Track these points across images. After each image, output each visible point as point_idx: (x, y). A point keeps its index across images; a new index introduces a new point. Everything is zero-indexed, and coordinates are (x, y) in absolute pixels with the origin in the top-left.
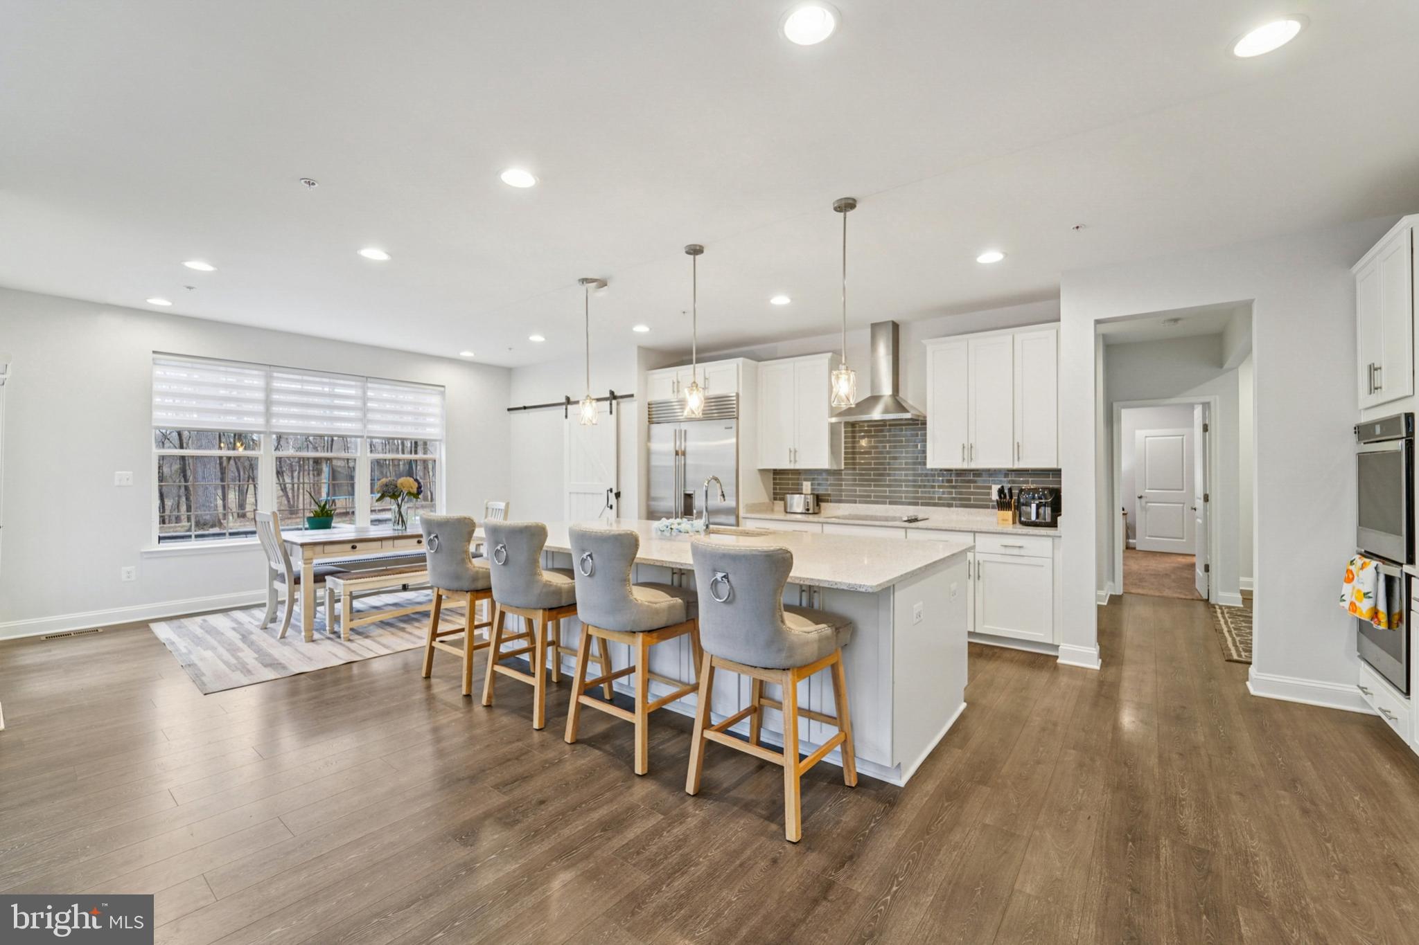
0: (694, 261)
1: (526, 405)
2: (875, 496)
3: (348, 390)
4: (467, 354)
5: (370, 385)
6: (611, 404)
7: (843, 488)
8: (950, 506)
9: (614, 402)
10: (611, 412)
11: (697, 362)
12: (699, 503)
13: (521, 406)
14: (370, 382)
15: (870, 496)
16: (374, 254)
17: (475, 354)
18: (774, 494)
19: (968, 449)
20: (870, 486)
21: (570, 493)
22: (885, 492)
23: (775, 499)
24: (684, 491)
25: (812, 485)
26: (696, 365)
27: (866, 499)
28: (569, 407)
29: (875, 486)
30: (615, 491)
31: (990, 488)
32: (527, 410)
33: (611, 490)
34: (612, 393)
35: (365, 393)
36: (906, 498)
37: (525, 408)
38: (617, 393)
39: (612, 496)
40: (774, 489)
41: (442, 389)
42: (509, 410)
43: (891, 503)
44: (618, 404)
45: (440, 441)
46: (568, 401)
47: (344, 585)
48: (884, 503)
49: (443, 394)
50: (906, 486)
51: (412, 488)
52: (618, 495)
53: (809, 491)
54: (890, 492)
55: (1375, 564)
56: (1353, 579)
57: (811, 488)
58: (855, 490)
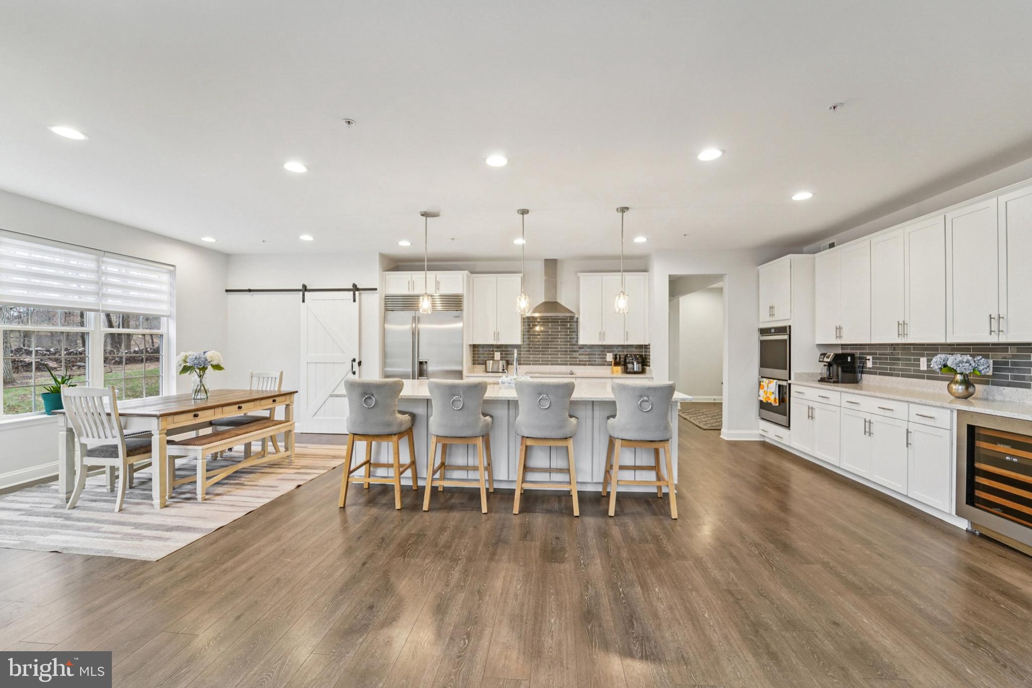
0: (523, 218)
1: (251, 289)
3: (84, 262)
4: (208, 240)
5: (105, 259)
6: (354, 294)
7: (522, 356)
8: (585, 365)
9: (357, 293)
10: (354, 301)
11: (427, 270)
12: (430, 368)
13: (247, 288)
14: (107, 257)
16: (295, 167)
17: (216, 240)
18: (473, 360)
19: (602, 335)
20: (539, 354)
21: (308, 363)
22: (548, 358)
23: (474, 364)
24: (418, 360)
25: (501, 354)
26: (427, 272)
27: (536, 363)
28: (306, 293)
29: (542, 354)
30: (357, 361)
31: (609, 355)
32: (251, 293)
33: (354, 360)
34: (355, 286)
35: (99, 267)
36: (561, 361)
37: (250, 291)
38: (359, 286)
39: (356, 364)
40: (473, 357)
41: (172, 268)
42: (227, 291)
43: (552, 364)
44: (360, 294)
45: (168, 316)
46: (305, 289)
47: (202, 450)
48: (548, 364)
49: (173, 273)
50: (561, 354)
51: (220, 361)
52: (360, 363)
53: (499, 359)
54: (551, 358)
55: (775, 381)
56: (764, 388)
57: (501, 357)
58: (530, 358)
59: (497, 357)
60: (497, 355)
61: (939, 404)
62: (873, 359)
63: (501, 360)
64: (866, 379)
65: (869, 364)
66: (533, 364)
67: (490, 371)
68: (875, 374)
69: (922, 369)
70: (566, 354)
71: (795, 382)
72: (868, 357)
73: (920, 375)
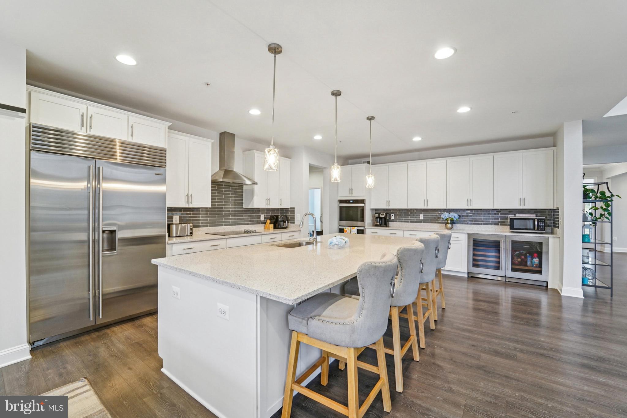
2: (218, 222)
15: (215, 222)
19: (268, 200)
20: (215, 217)
22: (222, 219)
27: (213, 224)
29: (218, 217)
31: (260, 216)
48: (222, 225)
53: (178, 222)
54: (225, 219)
55: (356, 228)
56: (347, 231)
57: (180, 220)
58: (207, 220)
59: (176, 221)
60: (176, 218)
61: (461, 232)
62: (395, 215)
63: (180, 223)
64: (391, 224)
65: (393, 218)
66: (210, 226)
67: (175, 236)
68: (396, 221)
69: (421, 219)
70: (235, 216)
71: (368, 227)
72: (392, 215)
73: (420, 221)
